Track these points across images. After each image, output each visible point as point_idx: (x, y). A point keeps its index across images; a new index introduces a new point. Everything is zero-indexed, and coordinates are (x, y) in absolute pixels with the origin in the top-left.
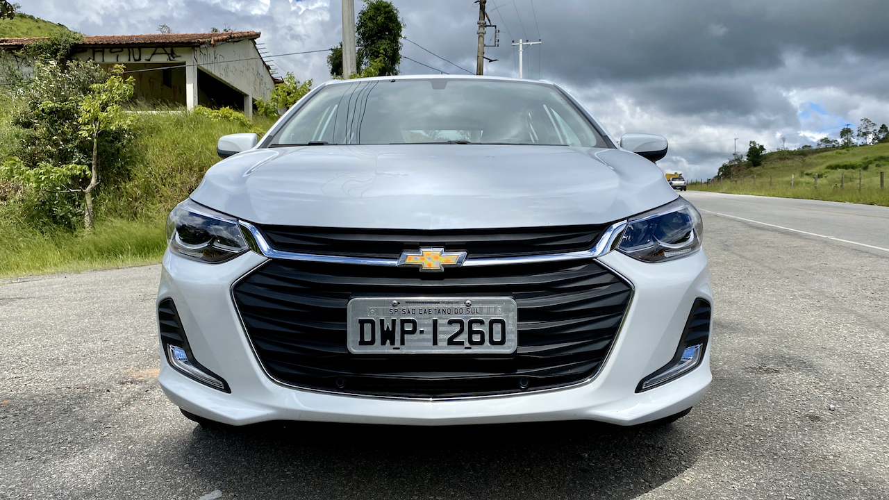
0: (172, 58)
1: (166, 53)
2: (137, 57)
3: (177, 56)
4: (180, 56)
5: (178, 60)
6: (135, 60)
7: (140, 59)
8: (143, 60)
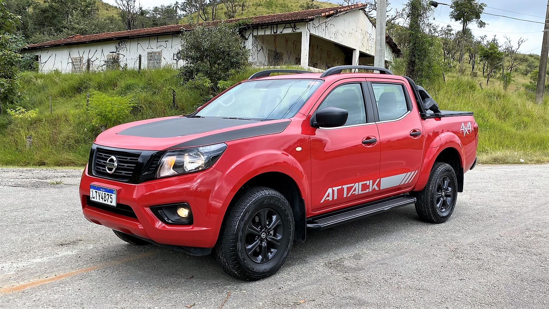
0: (294, 30)
1: (291, 27)
2: (275, 31)
3: (297, 29)
4: (299, 29)
5: (298, 31)
8: (278, 33)
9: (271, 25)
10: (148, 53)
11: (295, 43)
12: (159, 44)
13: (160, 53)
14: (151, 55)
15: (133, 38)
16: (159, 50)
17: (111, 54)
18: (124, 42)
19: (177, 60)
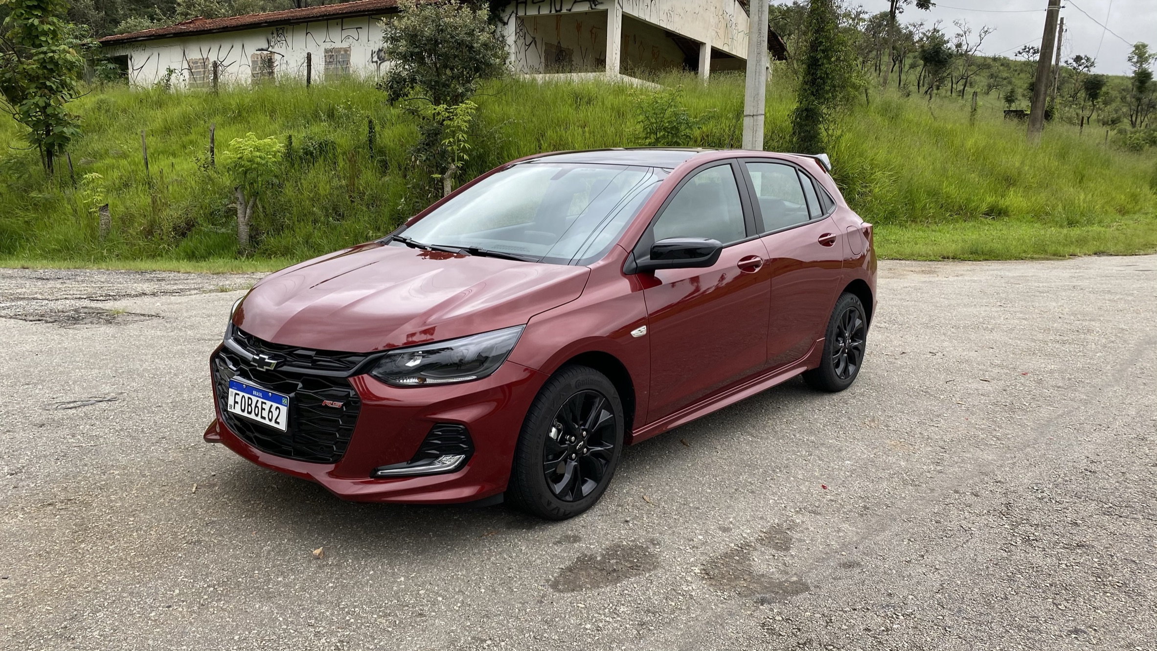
0: (593, 7)
1: (588, 1)
3: (599, 3)
4: (602, 3)
5: (600, 7)
6: (557, 11)
10: (326, 51)
11: (594, 31)
12: (345, 33)
13: (347, 51)
14: (330, 53)
15: (298, 24)
16: (345, 45)
17: (259, 52)
18: (281, 31)
19: (379, 62)
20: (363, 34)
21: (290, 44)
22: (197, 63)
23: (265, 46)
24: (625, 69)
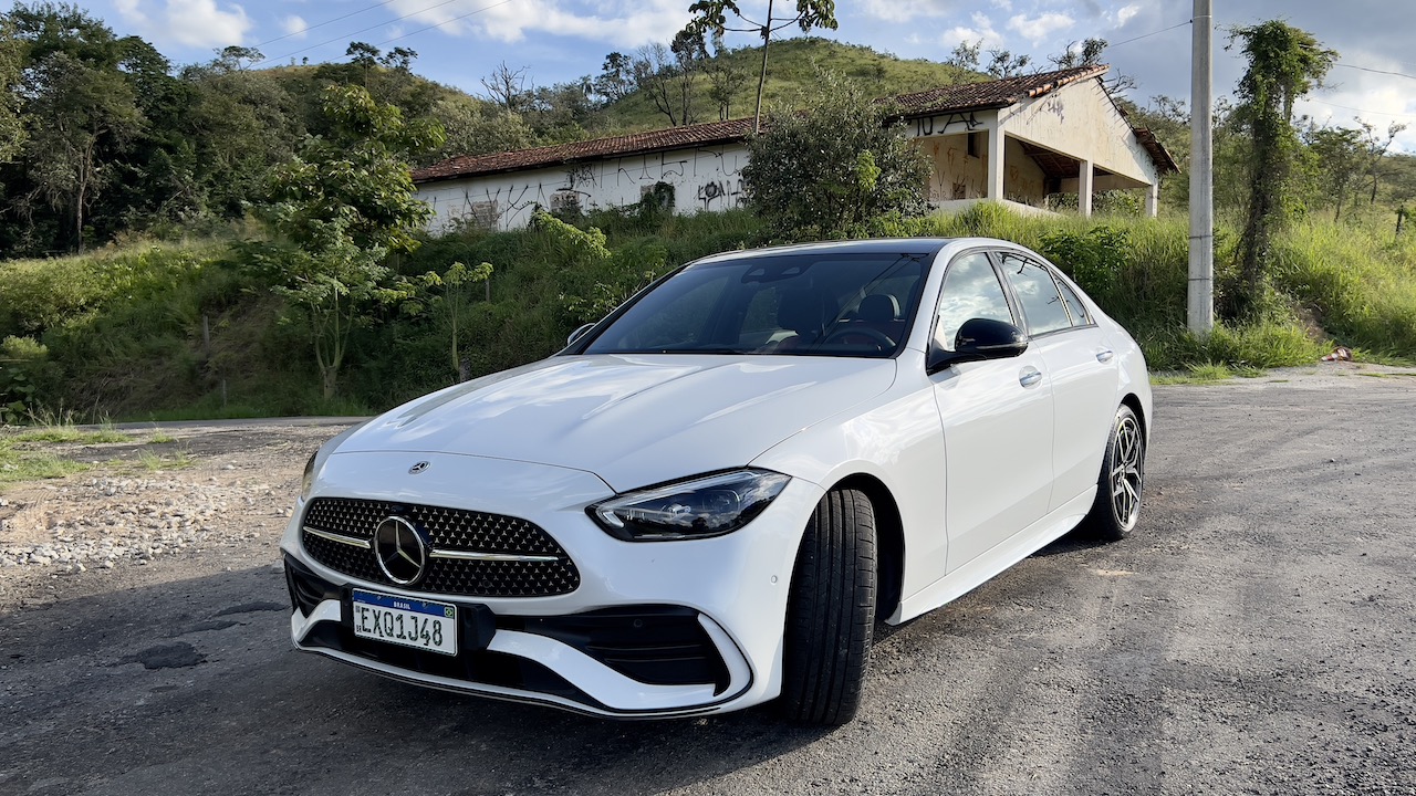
0: (971, 127)
1: (965, 121)
2: (928, 130)
3: (978, 124)
4: (982, 123)
5: (979, 128)
6: (926, 134)
7: (931, 132)
8: (935, 133)
9: (918, 119)
10: (642, 188)
12: (666, 169)
13: (671, 188)
15: (609, 159)
16: (667, 179)
17: (560, 192)
18: (587, 169)
19: (707, 198)
20: (689, 167)
21: (598, 182)
22: (482, 206)
23: (569, 185)
24: (1007, 195)
